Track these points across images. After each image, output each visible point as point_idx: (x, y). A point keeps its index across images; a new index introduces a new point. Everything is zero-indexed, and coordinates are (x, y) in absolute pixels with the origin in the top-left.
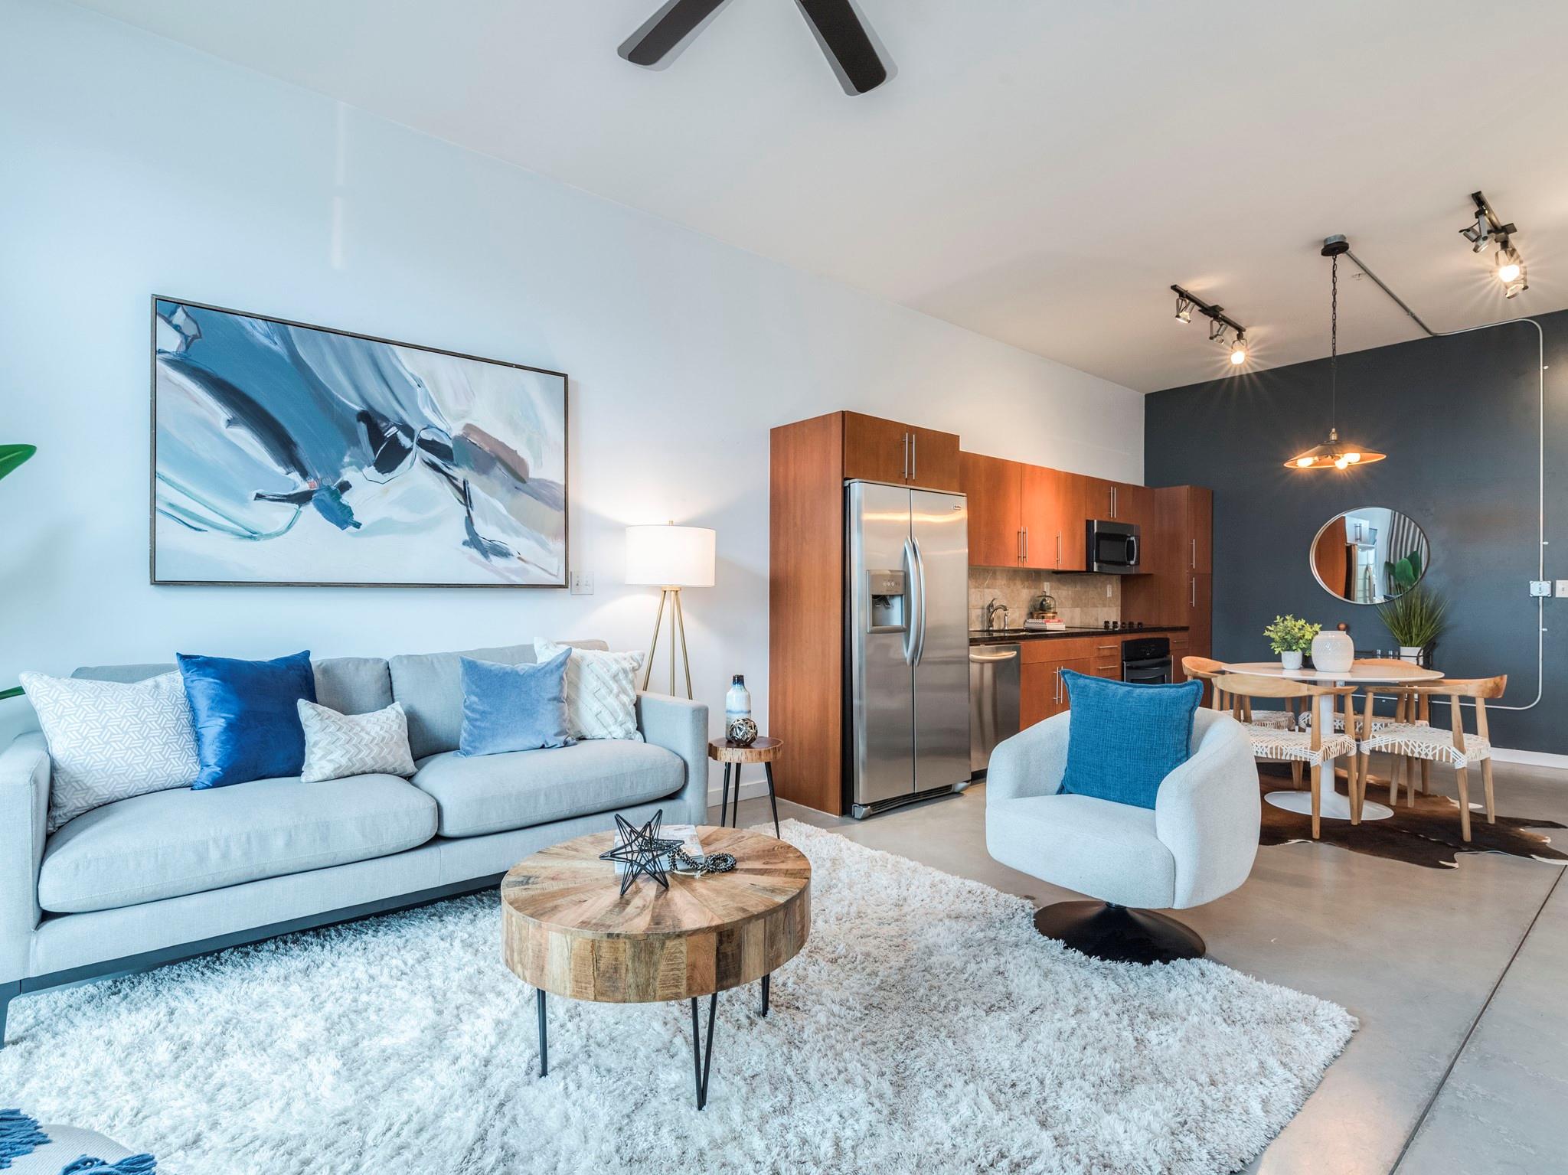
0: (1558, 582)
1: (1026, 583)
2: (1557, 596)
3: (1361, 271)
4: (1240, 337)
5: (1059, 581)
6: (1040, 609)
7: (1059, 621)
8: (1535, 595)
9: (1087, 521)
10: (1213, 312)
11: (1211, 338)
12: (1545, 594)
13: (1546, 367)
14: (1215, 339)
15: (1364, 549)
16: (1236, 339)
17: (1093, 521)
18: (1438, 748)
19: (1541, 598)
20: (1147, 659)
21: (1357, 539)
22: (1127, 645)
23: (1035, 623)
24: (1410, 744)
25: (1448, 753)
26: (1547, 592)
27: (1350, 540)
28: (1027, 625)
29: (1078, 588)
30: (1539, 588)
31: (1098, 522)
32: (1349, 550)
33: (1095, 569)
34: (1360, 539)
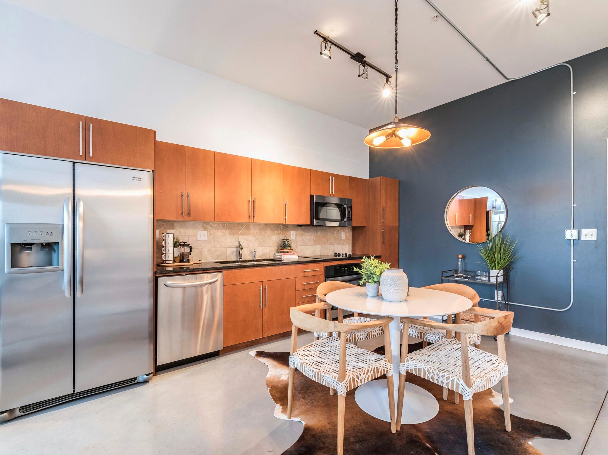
0: (582, 230)
1: (276, 232)
2: (582, 239)
3: (437, 14)
4: (387, 80)
5: (304, 230)
6: (284, 246)
7: (294, 254)
8: (568, 238)
9: (311, 195)
10: (359, 58)
11: (359, 76)
12: (574, 238)
13: (574, 93)
14: (362, 76)
15: (496, 213)
16: (385, 82)
17: (314, 195)
18: (451, 379)
19: (572, 241)
20: (346, 275)
21: (493, 208)
22: (327, 268)
23: (279, 255)
24: (431, 371)
25: (458, 385)
26: (575, 237)
27: (488, 208)
28: (275, 256)
29: (319, 234)
30: (571, 234)
31: (316, 195)
32: (488, 213)
33: (315, 224)
34: (495, 207)
